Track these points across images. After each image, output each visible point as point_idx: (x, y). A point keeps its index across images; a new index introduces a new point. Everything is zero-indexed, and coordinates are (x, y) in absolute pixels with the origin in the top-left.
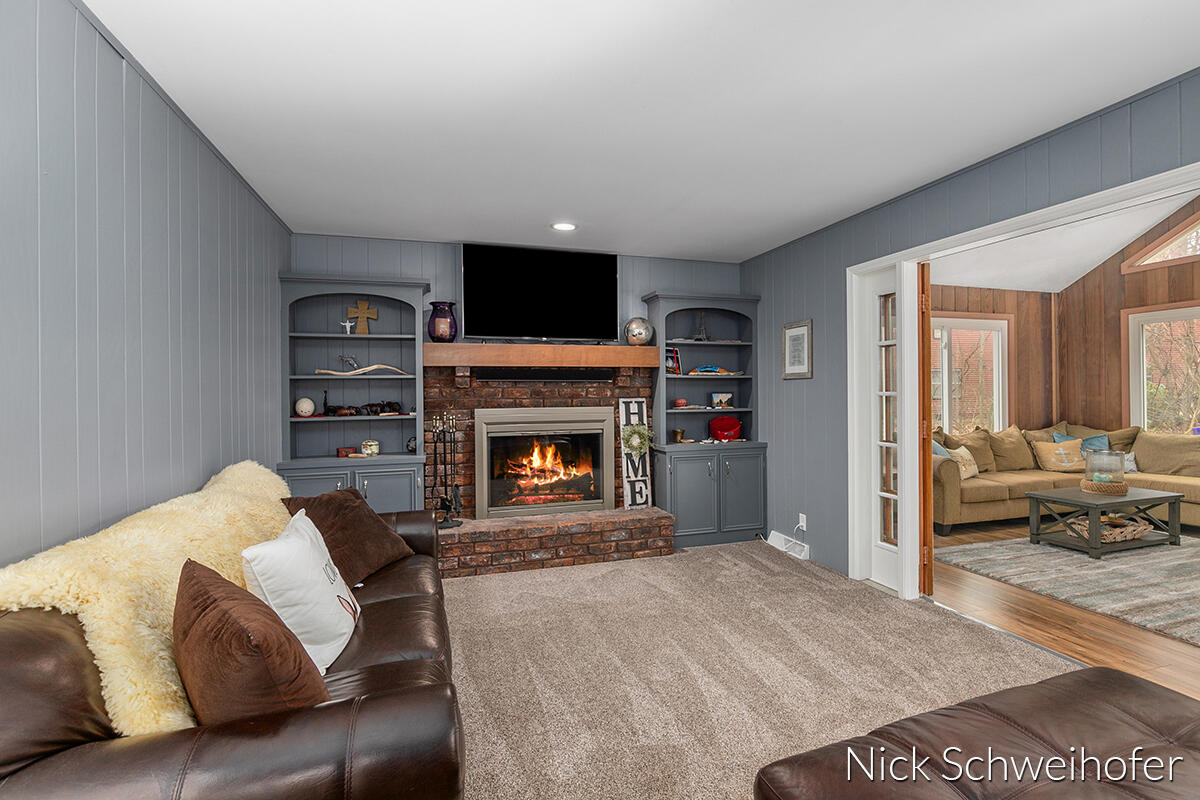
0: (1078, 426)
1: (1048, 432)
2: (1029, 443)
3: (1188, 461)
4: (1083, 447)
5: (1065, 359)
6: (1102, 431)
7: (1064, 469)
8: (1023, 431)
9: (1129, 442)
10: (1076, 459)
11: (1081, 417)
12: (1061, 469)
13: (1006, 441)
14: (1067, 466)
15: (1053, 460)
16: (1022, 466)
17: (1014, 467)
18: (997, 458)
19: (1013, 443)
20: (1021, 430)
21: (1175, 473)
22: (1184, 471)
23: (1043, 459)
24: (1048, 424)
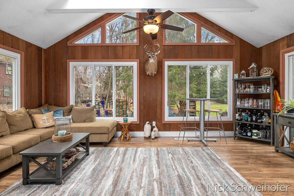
0: (52, 106)
1: (40, 109)
2: (30, 116)
3: (87, 117)
4: (54, 115)
5: (48, 78)
6: (60, 107)
7: (46, 126)
8: (27, 110)
9: (70, 111)
10: (51, 121)
11: (53, 102)
12: (44, 127)
13: (17, 116)
14: (47, 124)
15: (41, 122)
16: (25, 128)
17: (21, 129)
18: (11, 127)
19: (21, 116)
20: (26, 109)
21: (84, 122)
22: (87, 120)
23: (37, 123)
24: (40, 105)
